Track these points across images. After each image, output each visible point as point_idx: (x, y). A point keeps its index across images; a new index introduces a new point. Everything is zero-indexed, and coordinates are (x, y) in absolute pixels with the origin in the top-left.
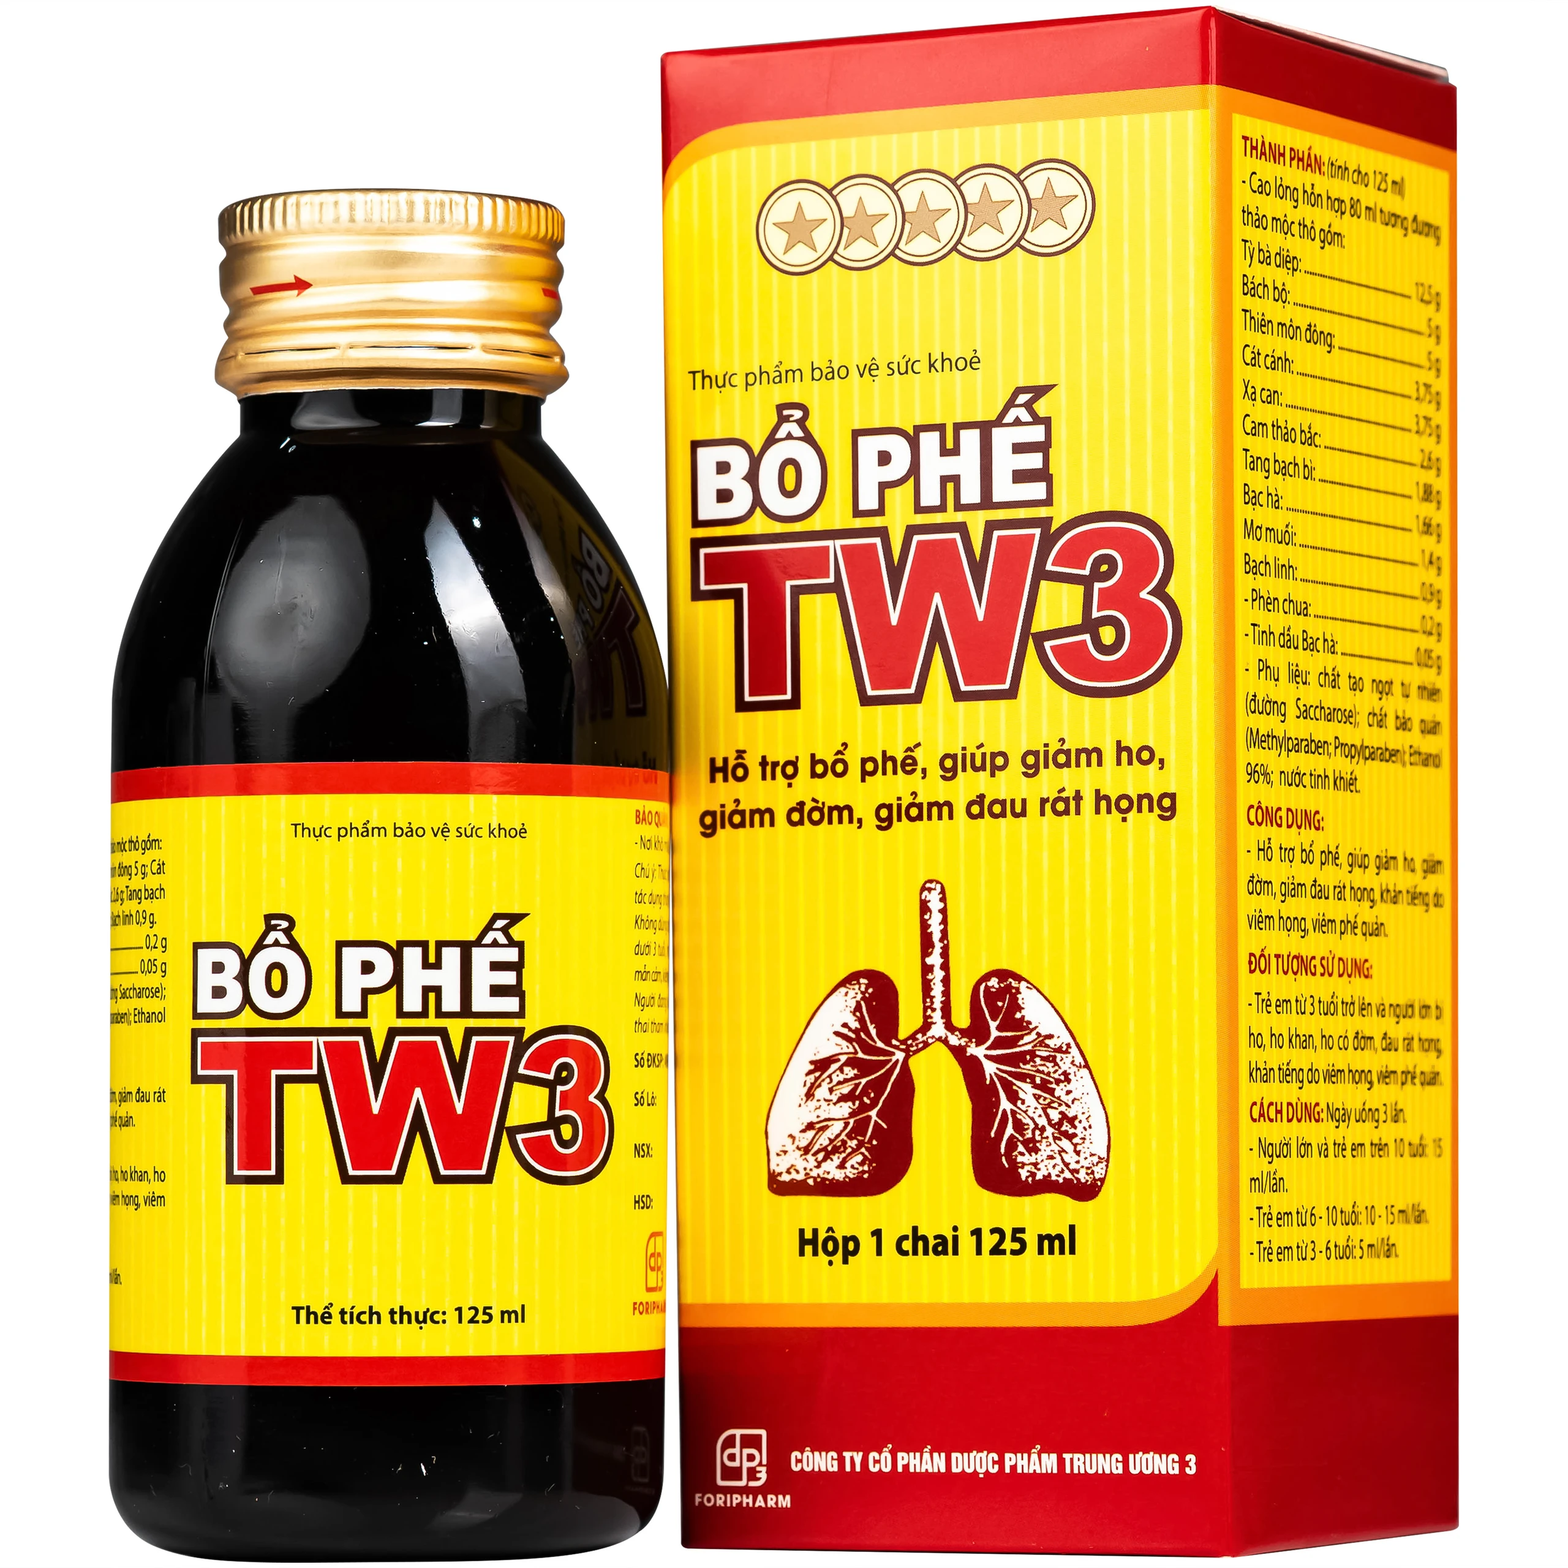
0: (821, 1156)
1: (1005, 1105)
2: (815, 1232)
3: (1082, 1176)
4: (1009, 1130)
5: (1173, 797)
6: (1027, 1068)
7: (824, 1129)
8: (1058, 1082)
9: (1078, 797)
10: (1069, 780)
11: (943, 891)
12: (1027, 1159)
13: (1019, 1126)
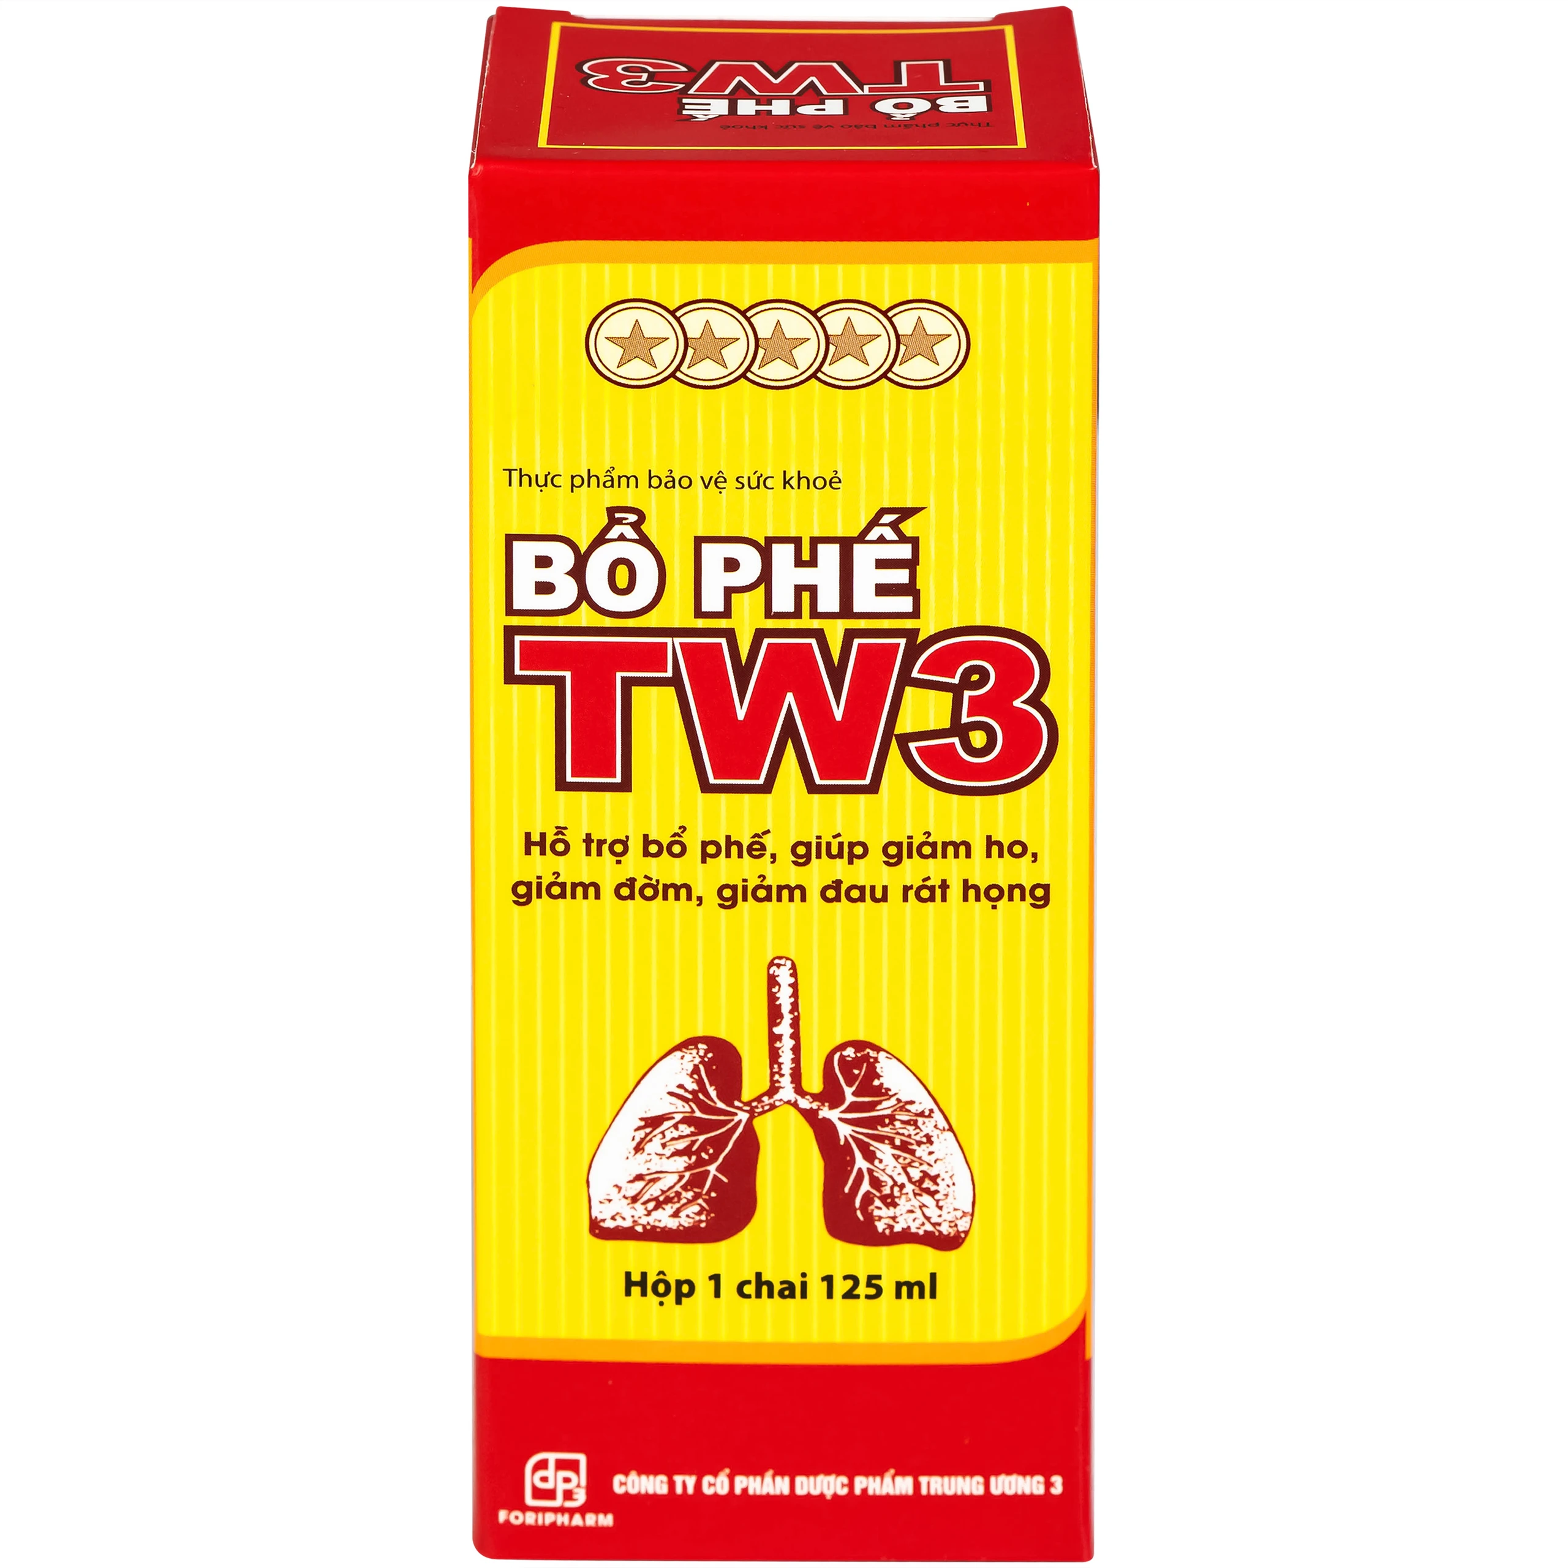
0: (651, 1205)
1: (861, 1163)
2: (644, 1275)
3: (945, 1229)
4: (865, 1186)
5: (1046, 888)
6: (886, 1131)
7: (654, 1181)
8: (919, 1143)
9: (944, 886)
10: (935, 870)
11: (794, 967)
12: (885, 1212)
13: (876, 1183)
